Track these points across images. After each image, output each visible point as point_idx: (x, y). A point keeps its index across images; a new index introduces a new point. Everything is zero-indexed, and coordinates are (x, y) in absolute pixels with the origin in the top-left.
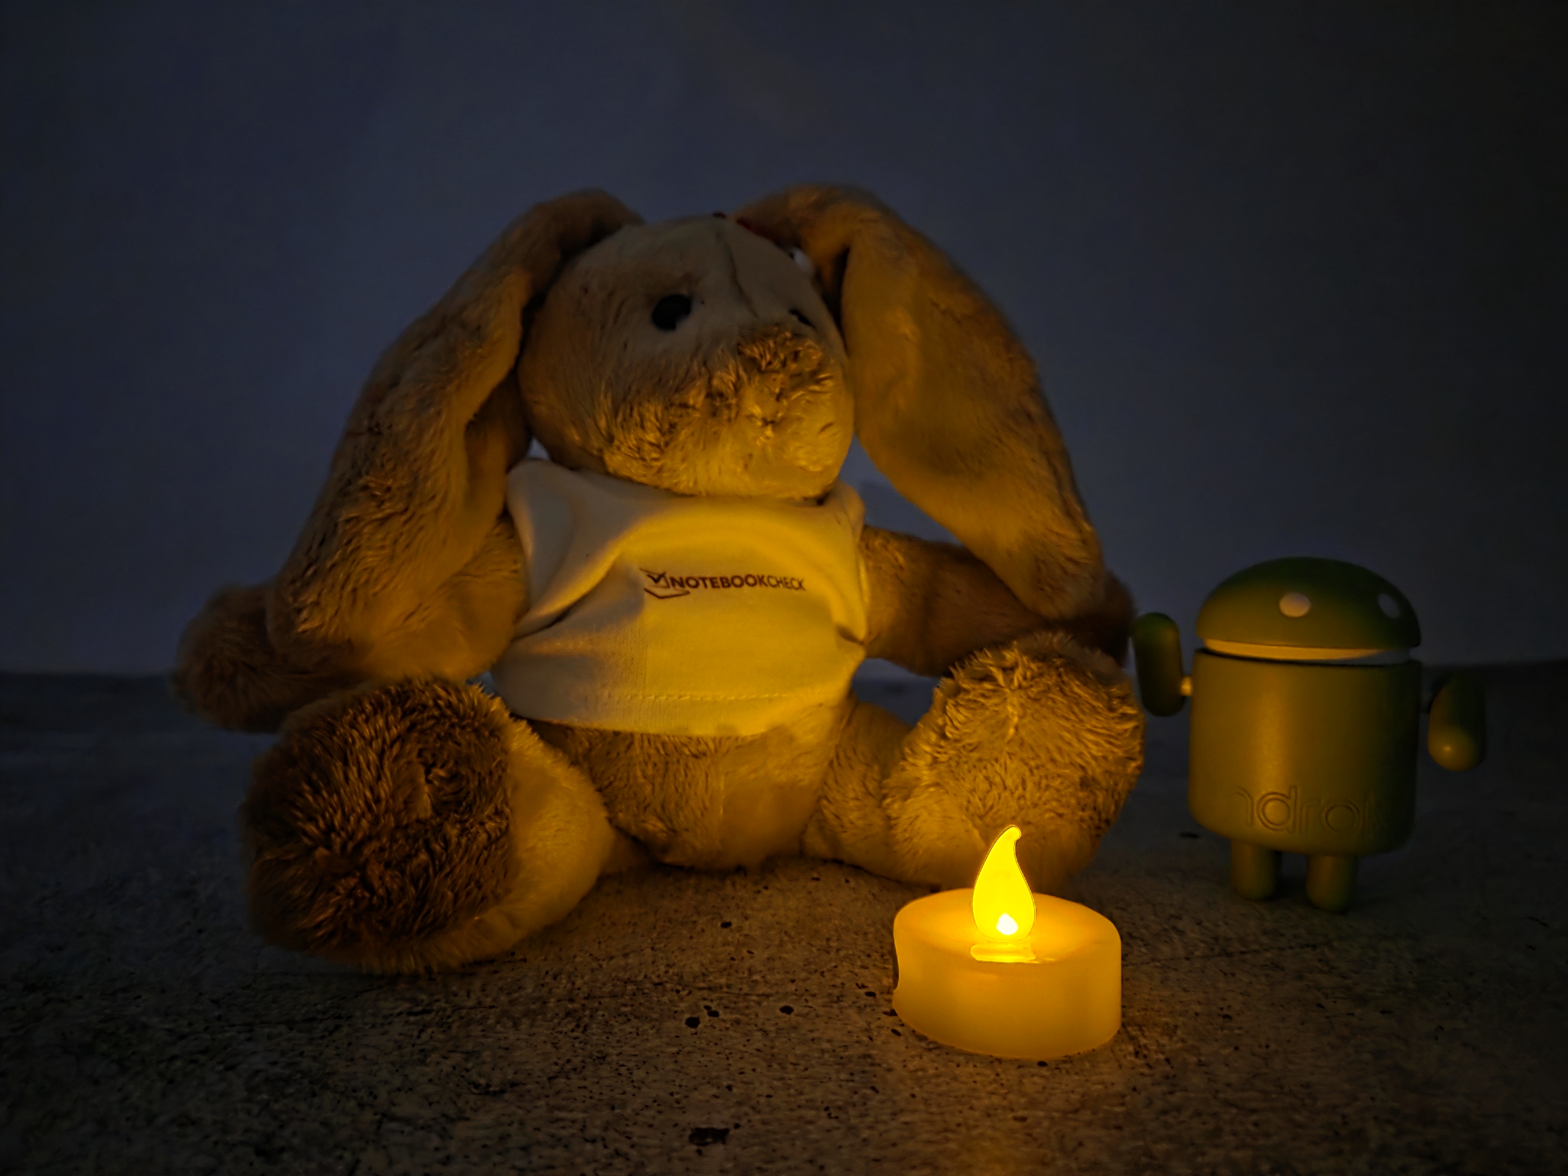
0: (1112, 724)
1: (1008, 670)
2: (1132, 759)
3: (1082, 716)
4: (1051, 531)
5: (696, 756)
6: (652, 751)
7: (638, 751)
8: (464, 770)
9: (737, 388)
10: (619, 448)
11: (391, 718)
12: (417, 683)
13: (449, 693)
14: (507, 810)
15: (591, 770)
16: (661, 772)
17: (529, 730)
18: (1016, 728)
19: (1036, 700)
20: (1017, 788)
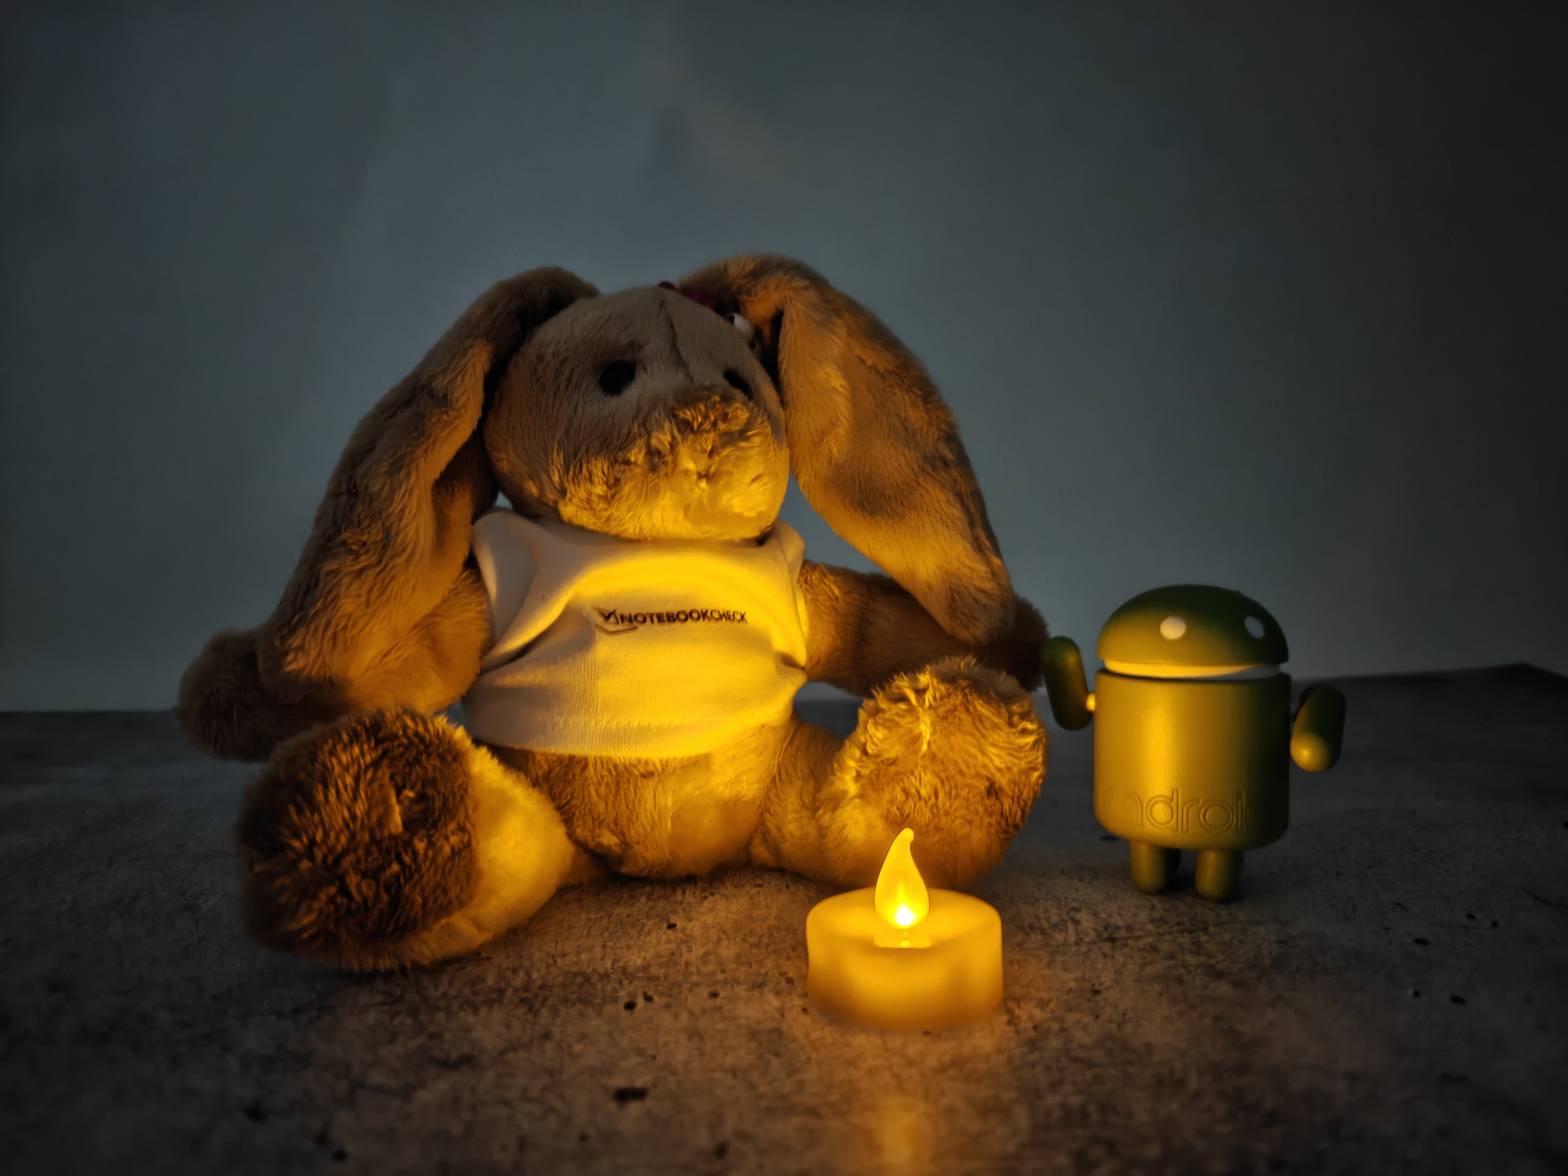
0: (1012, 737)
1: (920, 692)
2: (1034, 769)
3: (984, 731)
4: (964, 565)
5: (644, 776)
6: (605, 773)
7: (592, 772)
8: (430, 791)
9: (673, 446)
10: (571, 500)
11: (366, 747)
12: (388, 714)
13: (416, 724)
14: (468, 826)
15: (550, 790)
16: (613, 791)
17: (489, 756)
18: (929, 744)
19: (944, 718)
20: (930, 798)
